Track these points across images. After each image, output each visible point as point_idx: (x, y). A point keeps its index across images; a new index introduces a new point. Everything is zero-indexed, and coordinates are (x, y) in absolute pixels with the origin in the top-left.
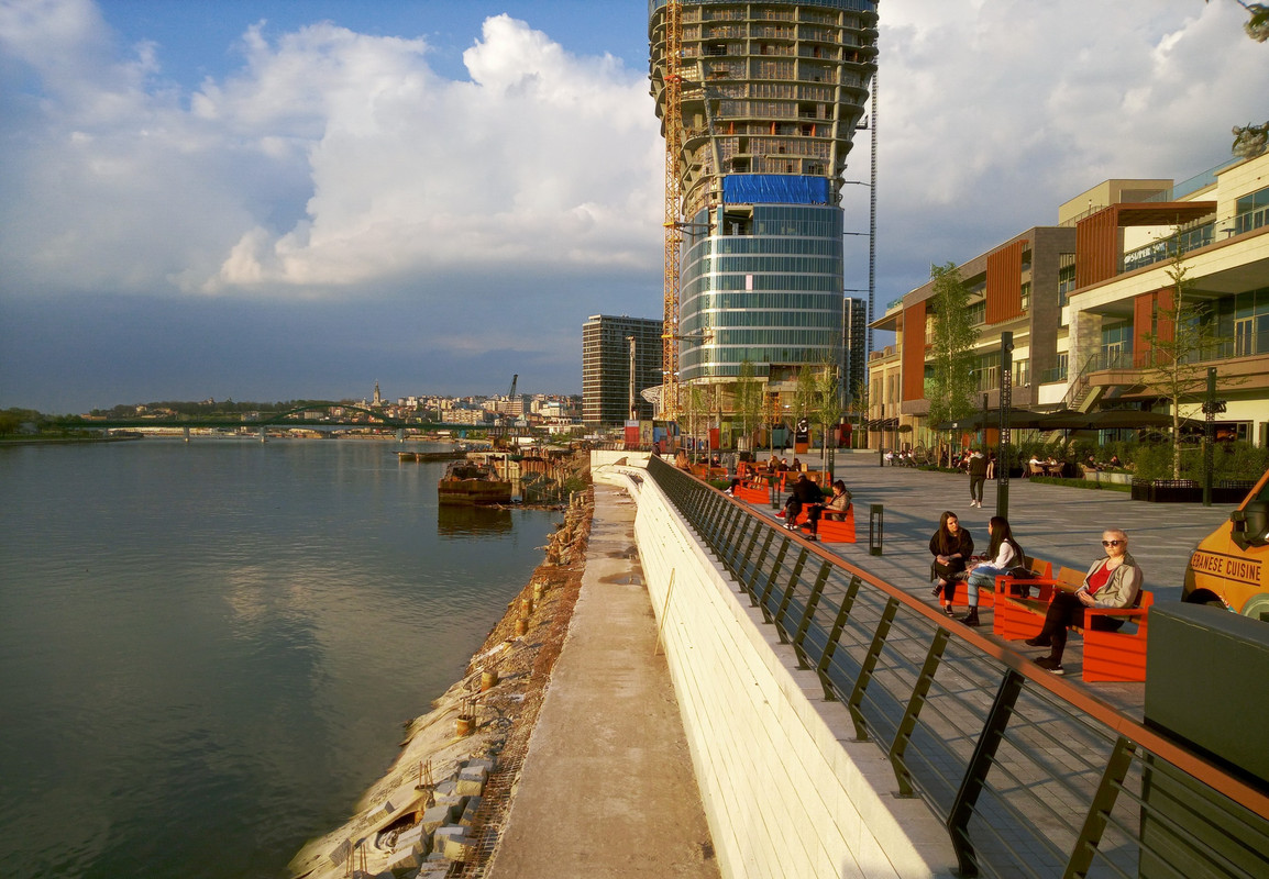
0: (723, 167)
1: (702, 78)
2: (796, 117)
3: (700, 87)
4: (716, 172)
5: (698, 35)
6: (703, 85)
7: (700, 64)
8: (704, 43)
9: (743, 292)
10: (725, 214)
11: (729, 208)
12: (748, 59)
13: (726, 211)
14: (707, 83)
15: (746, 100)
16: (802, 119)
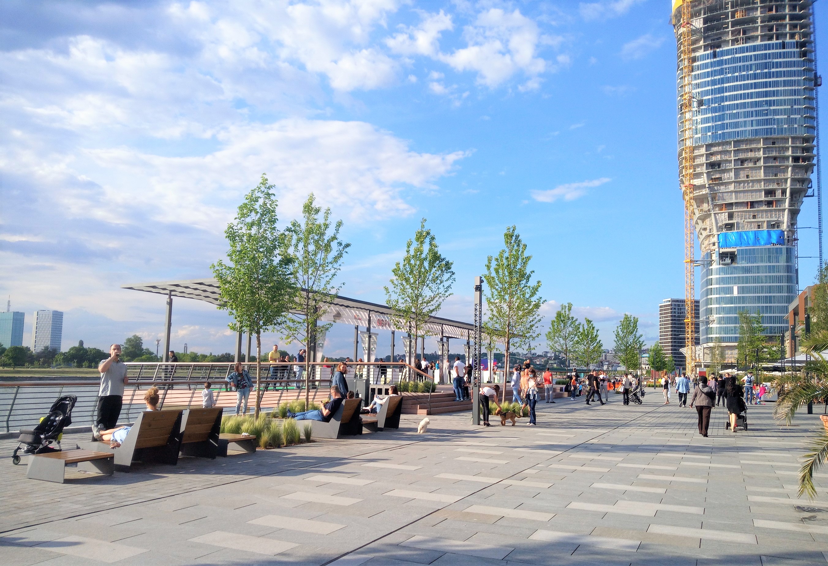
0: (719, 228)
1: (706, 182)
2: (763, 198)
3: (705, 187)
4: (715, 232)
5: (703, 160)
6: (707, 186)
7: (705, 175)
8: (707, 164)
9: (732, 295)
10: (720, 254)
11: (722, 251)
12: (733, 169)
13: (721, 252)
14: (709, 184)
15: (731, 192)
16: (767, 199)
